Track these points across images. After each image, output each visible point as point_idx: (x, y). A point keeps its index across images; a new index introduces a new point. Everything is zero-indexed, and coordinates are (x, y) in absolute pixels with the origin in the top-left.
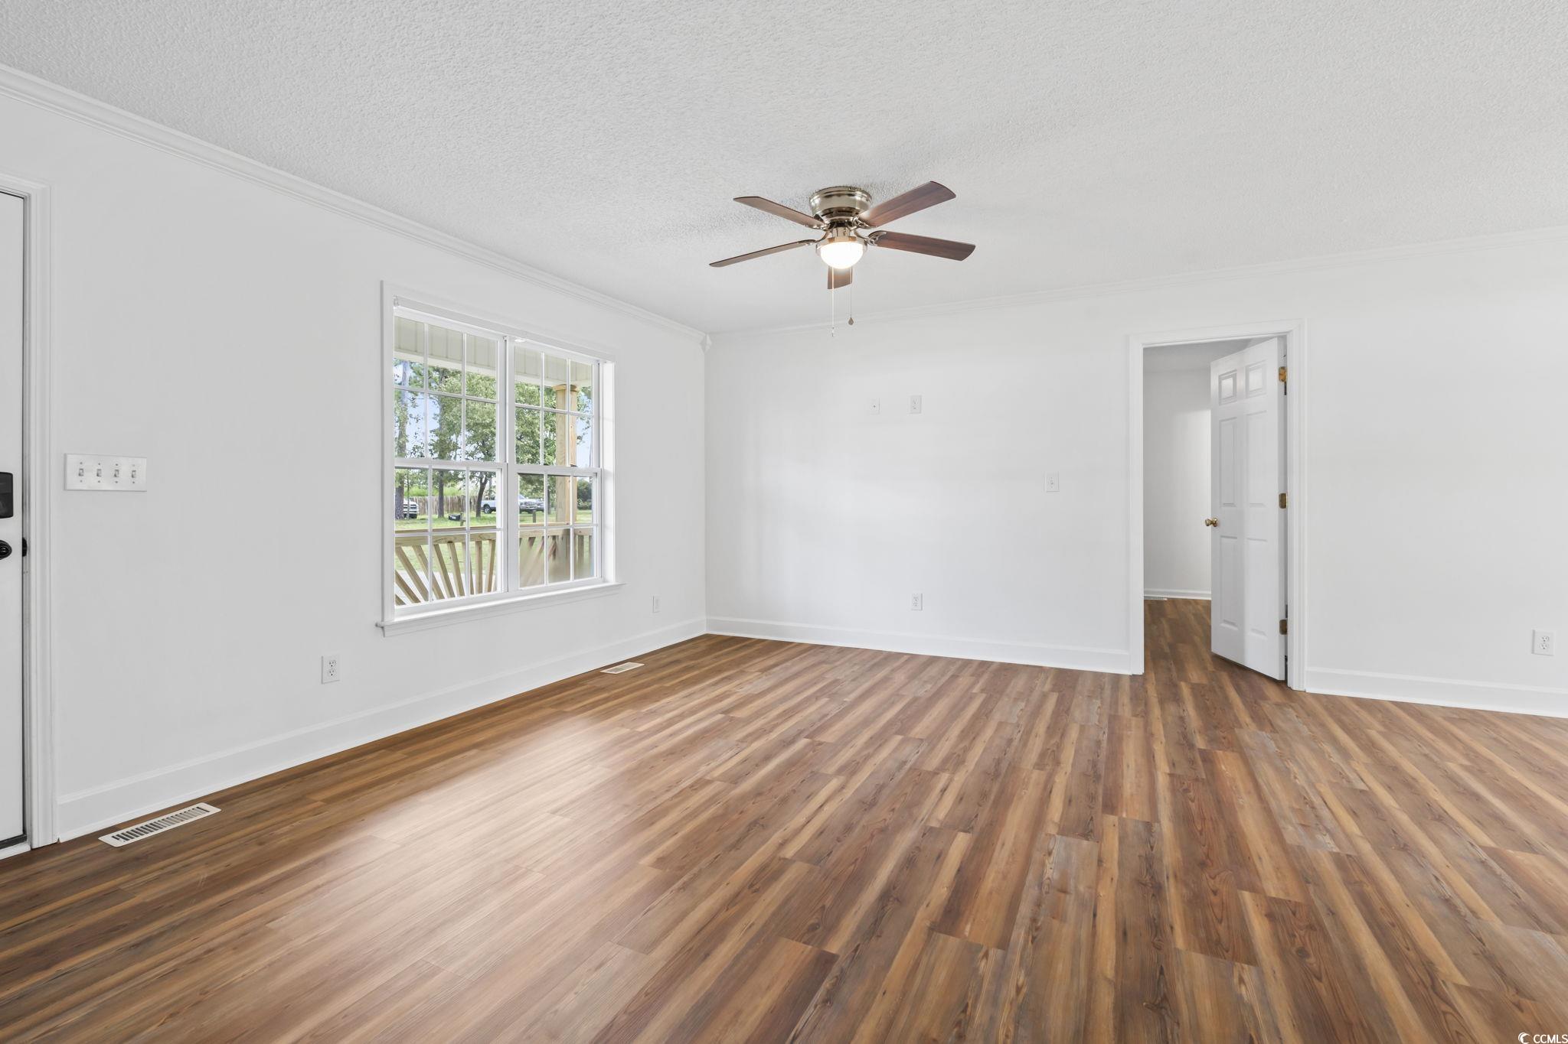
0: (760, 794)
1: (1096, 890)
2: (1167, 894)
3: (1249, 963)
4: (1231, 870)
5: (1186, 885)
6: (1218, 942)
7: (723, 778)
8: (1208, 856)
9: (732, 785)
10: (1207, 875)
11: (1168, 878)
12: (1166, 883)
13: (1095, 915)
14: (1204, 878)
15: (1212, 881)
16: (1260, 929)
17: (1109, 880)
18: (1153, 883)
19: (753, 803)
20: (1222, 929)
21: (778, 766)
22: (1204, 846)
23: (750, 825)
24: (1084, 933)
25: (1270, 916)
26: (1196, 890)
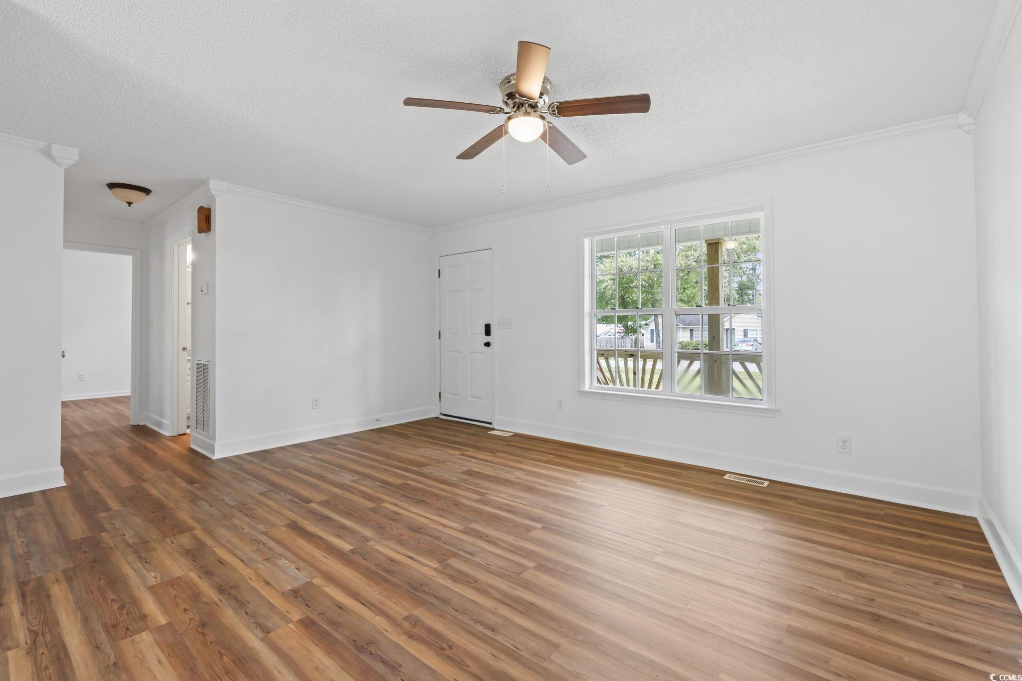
1: (253, 569)
2: (214, 591)
3: (153, 586)
4: (180, 634)
5: (206, 603)
6: (172, 585)
8: (203, 634)
10: (196, 619)
11: (221, 600)
12: (220, 597)
13: (241, 560)
14: (197, 615)
15: (191, 617)
16: (150, 606)
17: (252, 578)
18: (226, 592)
20: (173, 592)
22: (211, 642)
24: (240, 553)
25: (144, 617)
26: (198, 604)
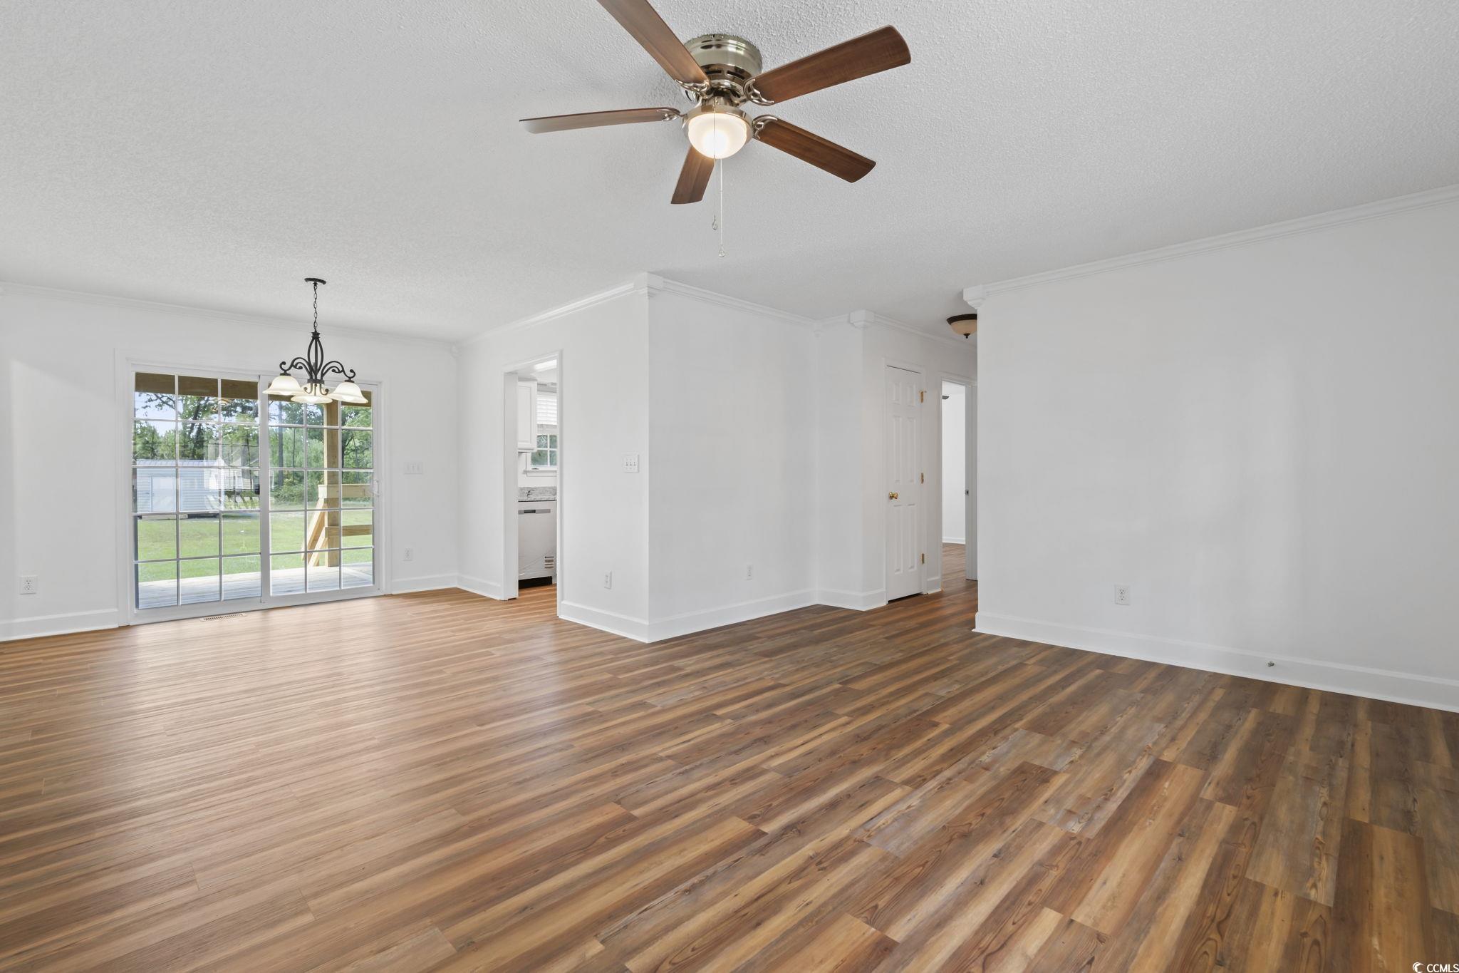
0: (854, 762)
7: (891, 786)
9: (880, 775)
19: (862, 755)
21: (824, 791)
23: (869, 738)
